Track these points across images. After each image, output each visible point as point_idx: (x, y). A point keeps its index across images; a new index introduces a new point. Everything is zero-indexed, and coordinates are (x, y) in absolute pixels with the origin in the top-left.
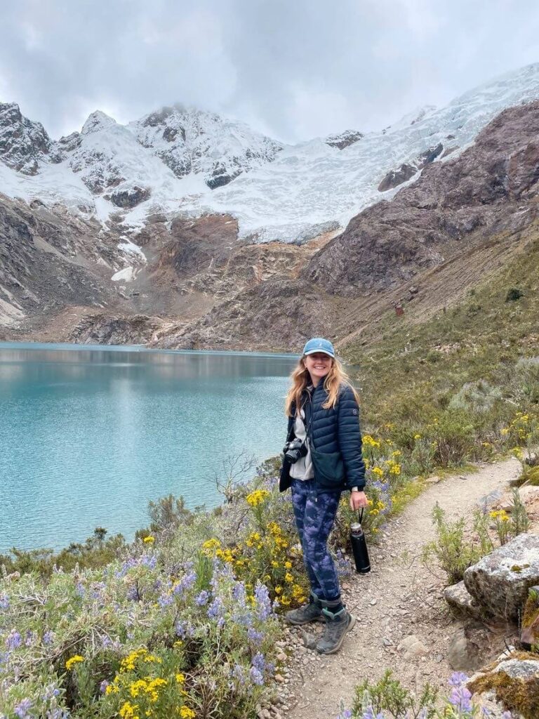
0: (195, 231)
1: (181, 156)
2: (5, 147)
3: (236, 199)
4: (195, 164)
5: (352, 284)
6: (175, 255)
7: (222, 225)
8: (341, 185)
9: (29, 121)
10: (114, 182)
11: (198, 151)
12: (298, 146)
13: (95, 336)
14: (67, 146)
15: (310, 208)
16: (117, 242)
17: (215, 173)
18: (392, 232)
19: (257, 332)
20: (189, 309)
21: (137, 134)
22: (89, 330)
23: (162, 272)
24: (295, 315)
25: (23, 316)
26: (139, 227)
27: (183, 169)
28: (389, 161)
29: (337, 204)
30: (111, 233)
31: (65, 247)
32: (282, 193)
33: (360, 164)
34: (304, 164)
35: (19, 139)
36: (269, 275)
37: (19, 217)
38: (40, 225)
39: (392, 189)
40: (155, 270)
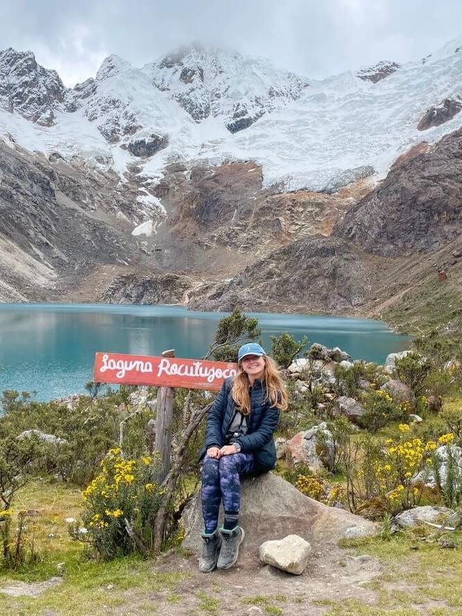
0: (216, 181)
1: (199, 98)
2: (21, 98)
3: (260, 143)
4: (214, 106)
5: (392, 243)
6: (196, 208)
7: (246, 172)
8: (375, 124)
9: (44, 69)
10: (130, 130)
11: (217, 92)
12: (326, 81)
13: (128, 296)
14: (81, 93)
15: (341, 151)
16: (136, 194)
17: (236, 116)
18: (434, 188)
19: (294, 293)
20: (213, 265)
21: (152, 77)
22: (122, 290)
23: (183, 225)
24: (333, 276)
25: (55, 276)
26: (158, 177)
27: (201, 112)
28: (430, 95)
29: (371, 146)
30: (129, 185)
31: (85, 202)
32: (310, 136)
33: (396, 99)
34: (333, 102)
35: (35, 89)
36: (297, 227)
37: (40, 172)
38: (61, 179)
39: (434, 128)
40: (176, 224)
